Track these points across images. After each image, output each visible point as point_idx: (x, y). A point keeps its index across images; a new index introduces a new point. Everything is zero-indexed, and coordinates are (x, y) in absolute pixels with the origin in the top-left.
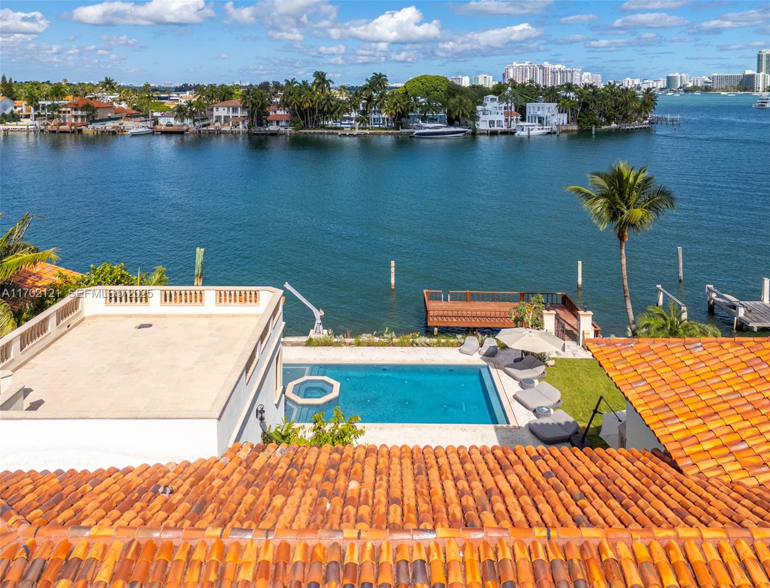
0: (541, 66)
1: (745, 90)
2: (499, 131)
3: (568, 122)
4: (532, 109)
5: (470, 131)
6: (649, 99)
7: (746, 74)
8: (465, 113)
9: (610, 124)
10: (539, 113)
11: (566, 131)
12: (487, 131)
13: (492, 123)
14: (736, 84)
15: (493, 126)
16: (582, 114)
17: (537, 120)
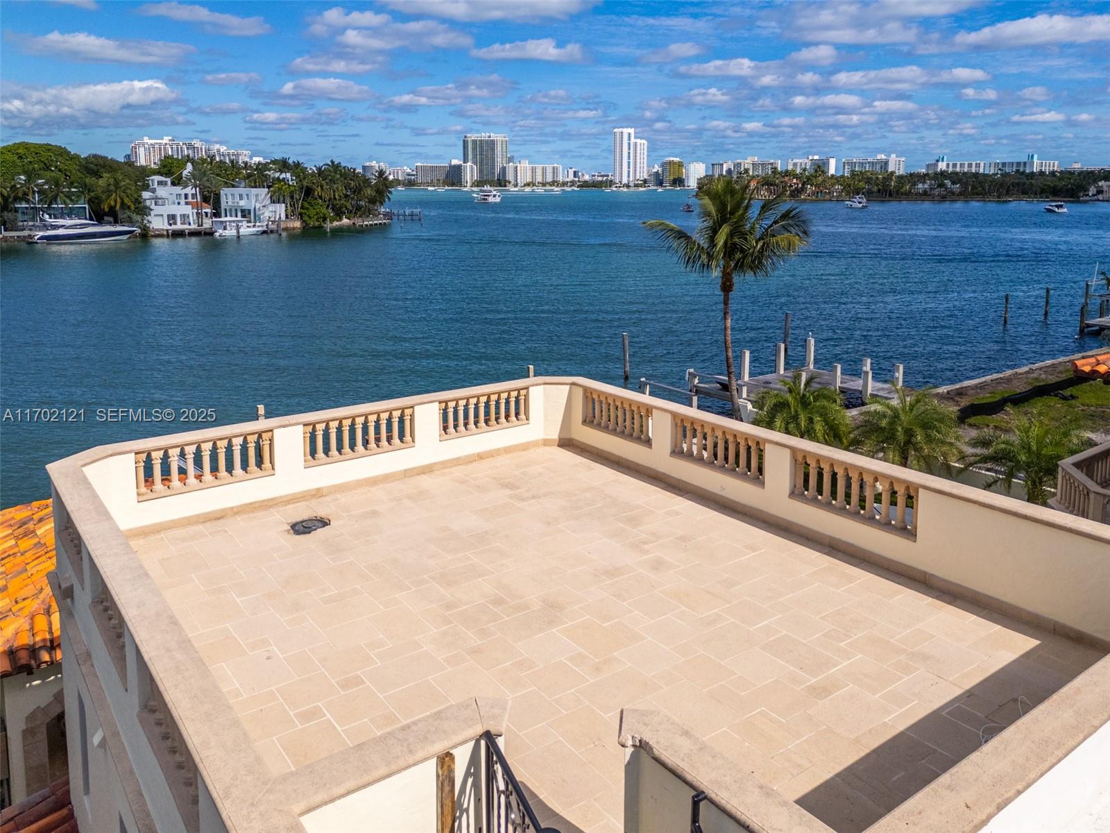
0: (190, 144)
1: (453, 185)
2: (187, 231)
3: (287, 217)
4: (229, 197)
5: (138, 231)
6: (383, 186)
7: (453, 164)
8: (126, 201)
9: (341, 219)
10: (242, 203)
11: (286, 229)
12: (167, 230)
13: (172, 218)
14: (442, 177)
15: (175, 223)
16: (306, 205)
17: (239, 214)
